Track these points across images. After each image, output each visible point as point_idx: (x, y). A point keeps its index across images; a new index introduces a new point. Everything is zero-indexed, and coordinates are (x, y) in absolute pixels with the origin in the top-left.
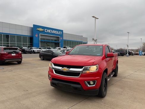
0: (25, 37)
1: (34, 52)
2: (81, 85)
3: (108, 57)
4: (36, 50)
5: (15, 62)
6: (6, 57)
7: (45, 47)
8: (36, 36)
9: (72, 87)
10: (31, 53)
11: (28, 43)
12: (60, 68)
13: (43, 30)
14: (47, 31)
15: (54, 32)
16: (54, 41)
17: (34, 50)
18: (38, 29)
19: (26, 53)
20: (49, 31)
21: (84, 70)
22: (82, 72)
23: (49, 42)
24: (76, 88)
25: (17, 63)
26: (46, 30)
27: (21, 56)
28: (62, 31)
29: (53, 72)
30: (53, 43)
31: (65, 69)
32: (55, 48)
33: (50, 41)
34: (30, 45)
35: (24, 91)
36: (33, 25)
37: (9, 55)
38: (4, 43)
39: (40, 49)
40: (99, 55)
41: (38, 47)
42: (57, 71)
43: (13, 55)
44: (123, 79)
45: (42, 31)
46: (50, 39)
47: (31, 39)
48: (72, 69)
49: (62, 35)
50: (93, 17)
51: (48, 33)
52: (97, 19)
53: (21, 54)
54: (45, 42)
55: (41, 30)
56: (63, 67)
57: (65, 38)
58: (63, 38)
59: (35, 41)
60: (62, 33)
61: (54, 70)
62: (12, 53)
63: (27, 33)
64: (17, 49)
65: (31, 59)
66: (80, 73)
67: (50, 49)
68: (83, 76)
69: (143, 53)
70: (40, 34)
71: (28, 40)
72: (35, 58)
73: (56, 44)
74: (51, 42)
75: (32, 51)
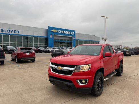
0: (41, 38)
1: (48, 52)
2: (73, 83)
3: (105, 57)
4: (50, 49)
5: (30, 61)
6: (21, 56)
7: (59, 47)
8: (51, 37)
9: (65, 84)
10: (46, 53)
11: (44, 44)
13: (57, 31)
14: (61, 32)
15: (67, 32)
16: (67, 41)
17: (48, 49)
18: (53, 30)
19: (42, 53)
20: (62, 32)
22: (74, 71)
23: (62, 42)
24: (69, 86)
25: (31, 61)
26: (60, 31)
27: (35, 55)
28: (74, 31)
29: (50, 71)
30: (66, 42)
31: (60, 68)
32: (67, 47)
34: (46, 45)
35: (28, 86)
36: (48, 27)
37: (24, 55)
38: (23, 44)
39: (54, 48)
40: (97, 54)
41: (52, 47)
42: (54, 70)
43: (27, 54)
45: (56, 32)
46: (63, 40)
47: (46, 39)
49: (74, 35)
50: (103, 17)
51: (61, 34)
52: (107, 18)
53: (34, 53)
54: (58, 42)
55: (55, 31)
56: (58, 66)
57: (77, 38)
58: (75, 38)
59: (50, 42)
60: (75, 33)
61: (52, 68)
62: (26, 52)
63: (43, 35)
64: (31, 49)
66: (72, 72)
67: (63, 48)
68: (75, 74)
70: (54, 35)
71: (43, 40)
73: (68, 43)
74: (64, 42)
75: (46, 50)
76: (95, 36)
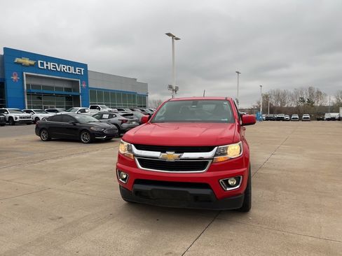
1: (12, 122)
2: (210, 188)
3: (243, 125)
4: (16, 115)
7: (40, 107)
8: (15, 78)
12: (157, 154)
13: (32, 62)
14: (45, 65)
15: (65, 68)
16: (64, 92)
17: (10, 115)
18: (20, 60)
20: (51, 66)
21: (216, 155)
22: (213, 159)
23: (51, 95)
26: (42, 64)
28: (85, 66)
30: (62, 95)
31: (171, 156)
32: (68, 109)
33: (55, 92)
36: (4, 48)
39: (28, 112)
41: (21, 108)
44: (260, 171)
45: (31, 65)
46: (53, 87)
48: (186, 155)
49: (85, 77)
50: (169, 35)
51: (47, 71)
52: (177, 39)
54: (39, 94)
55: (27, 61)
56: (163, 151)
57: (92, 84)
58: (87, 84)
60: (86, 70)
61: (139, 160)
65: (13, 139)
67: (57, 111)
69: (264, 116)
70: (24, 73)
72: (21, 138)
73: (68, 98)
74: (57, 95)
75: (5, 118)
76: (138, 81)
